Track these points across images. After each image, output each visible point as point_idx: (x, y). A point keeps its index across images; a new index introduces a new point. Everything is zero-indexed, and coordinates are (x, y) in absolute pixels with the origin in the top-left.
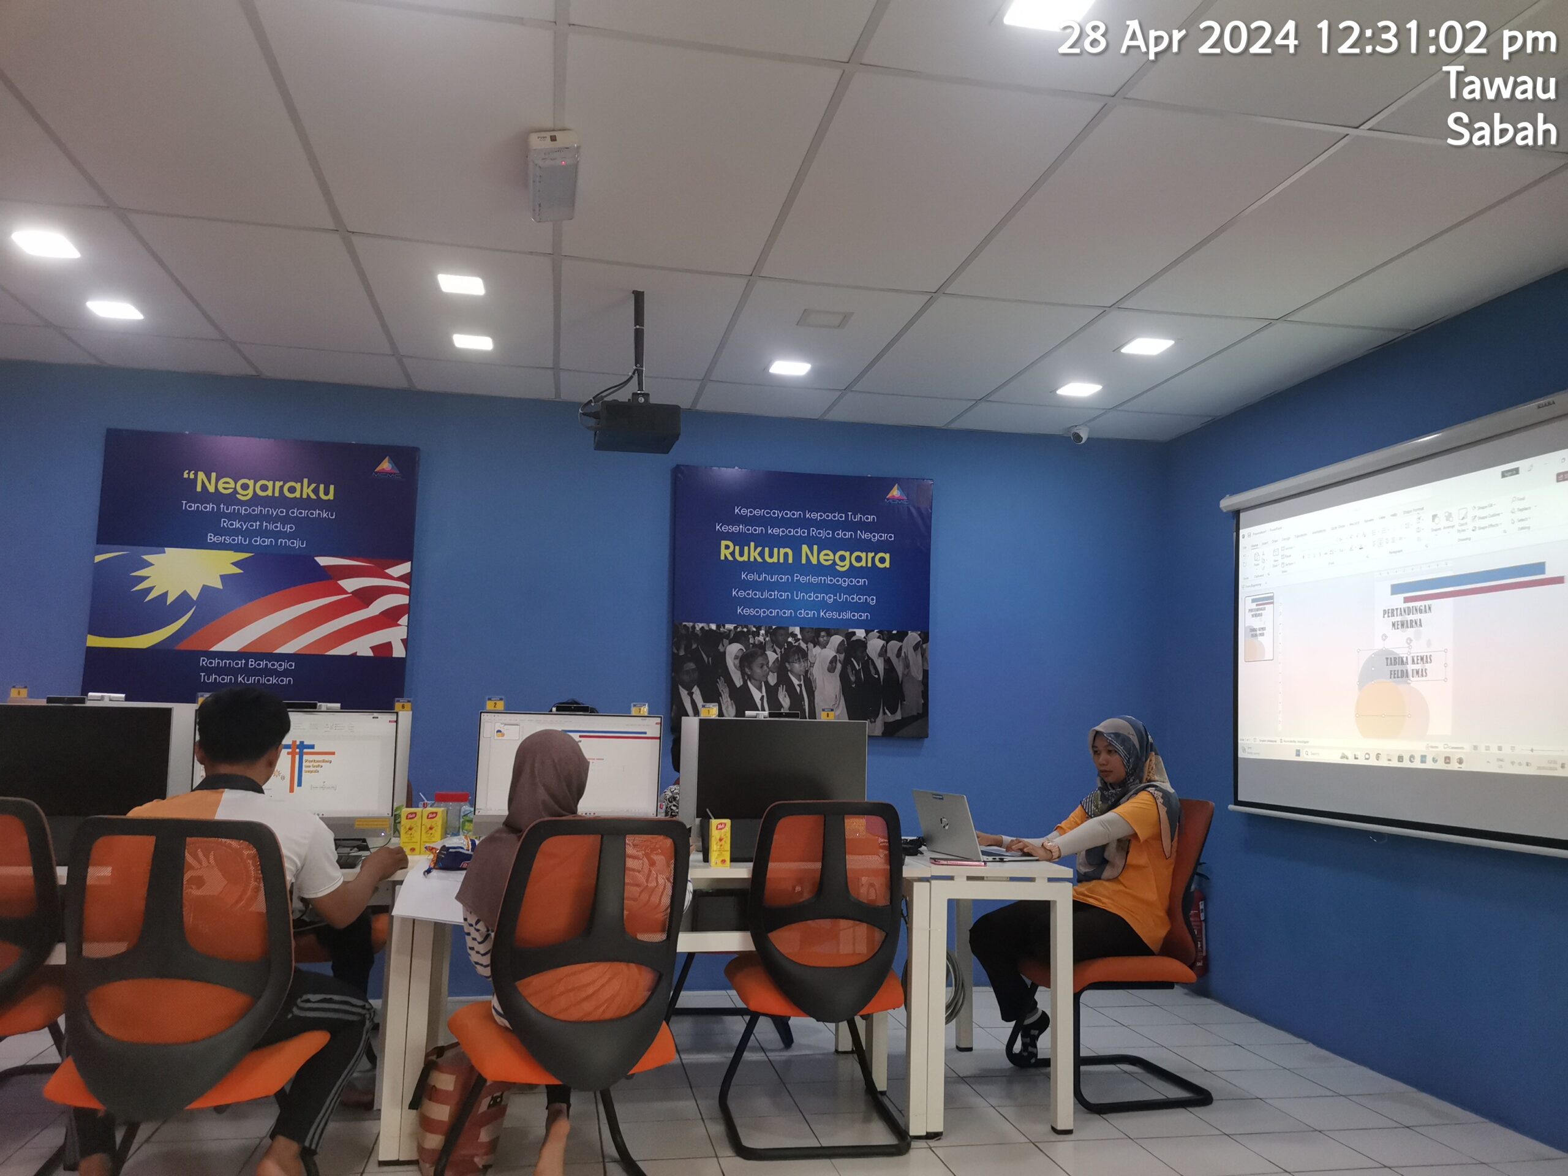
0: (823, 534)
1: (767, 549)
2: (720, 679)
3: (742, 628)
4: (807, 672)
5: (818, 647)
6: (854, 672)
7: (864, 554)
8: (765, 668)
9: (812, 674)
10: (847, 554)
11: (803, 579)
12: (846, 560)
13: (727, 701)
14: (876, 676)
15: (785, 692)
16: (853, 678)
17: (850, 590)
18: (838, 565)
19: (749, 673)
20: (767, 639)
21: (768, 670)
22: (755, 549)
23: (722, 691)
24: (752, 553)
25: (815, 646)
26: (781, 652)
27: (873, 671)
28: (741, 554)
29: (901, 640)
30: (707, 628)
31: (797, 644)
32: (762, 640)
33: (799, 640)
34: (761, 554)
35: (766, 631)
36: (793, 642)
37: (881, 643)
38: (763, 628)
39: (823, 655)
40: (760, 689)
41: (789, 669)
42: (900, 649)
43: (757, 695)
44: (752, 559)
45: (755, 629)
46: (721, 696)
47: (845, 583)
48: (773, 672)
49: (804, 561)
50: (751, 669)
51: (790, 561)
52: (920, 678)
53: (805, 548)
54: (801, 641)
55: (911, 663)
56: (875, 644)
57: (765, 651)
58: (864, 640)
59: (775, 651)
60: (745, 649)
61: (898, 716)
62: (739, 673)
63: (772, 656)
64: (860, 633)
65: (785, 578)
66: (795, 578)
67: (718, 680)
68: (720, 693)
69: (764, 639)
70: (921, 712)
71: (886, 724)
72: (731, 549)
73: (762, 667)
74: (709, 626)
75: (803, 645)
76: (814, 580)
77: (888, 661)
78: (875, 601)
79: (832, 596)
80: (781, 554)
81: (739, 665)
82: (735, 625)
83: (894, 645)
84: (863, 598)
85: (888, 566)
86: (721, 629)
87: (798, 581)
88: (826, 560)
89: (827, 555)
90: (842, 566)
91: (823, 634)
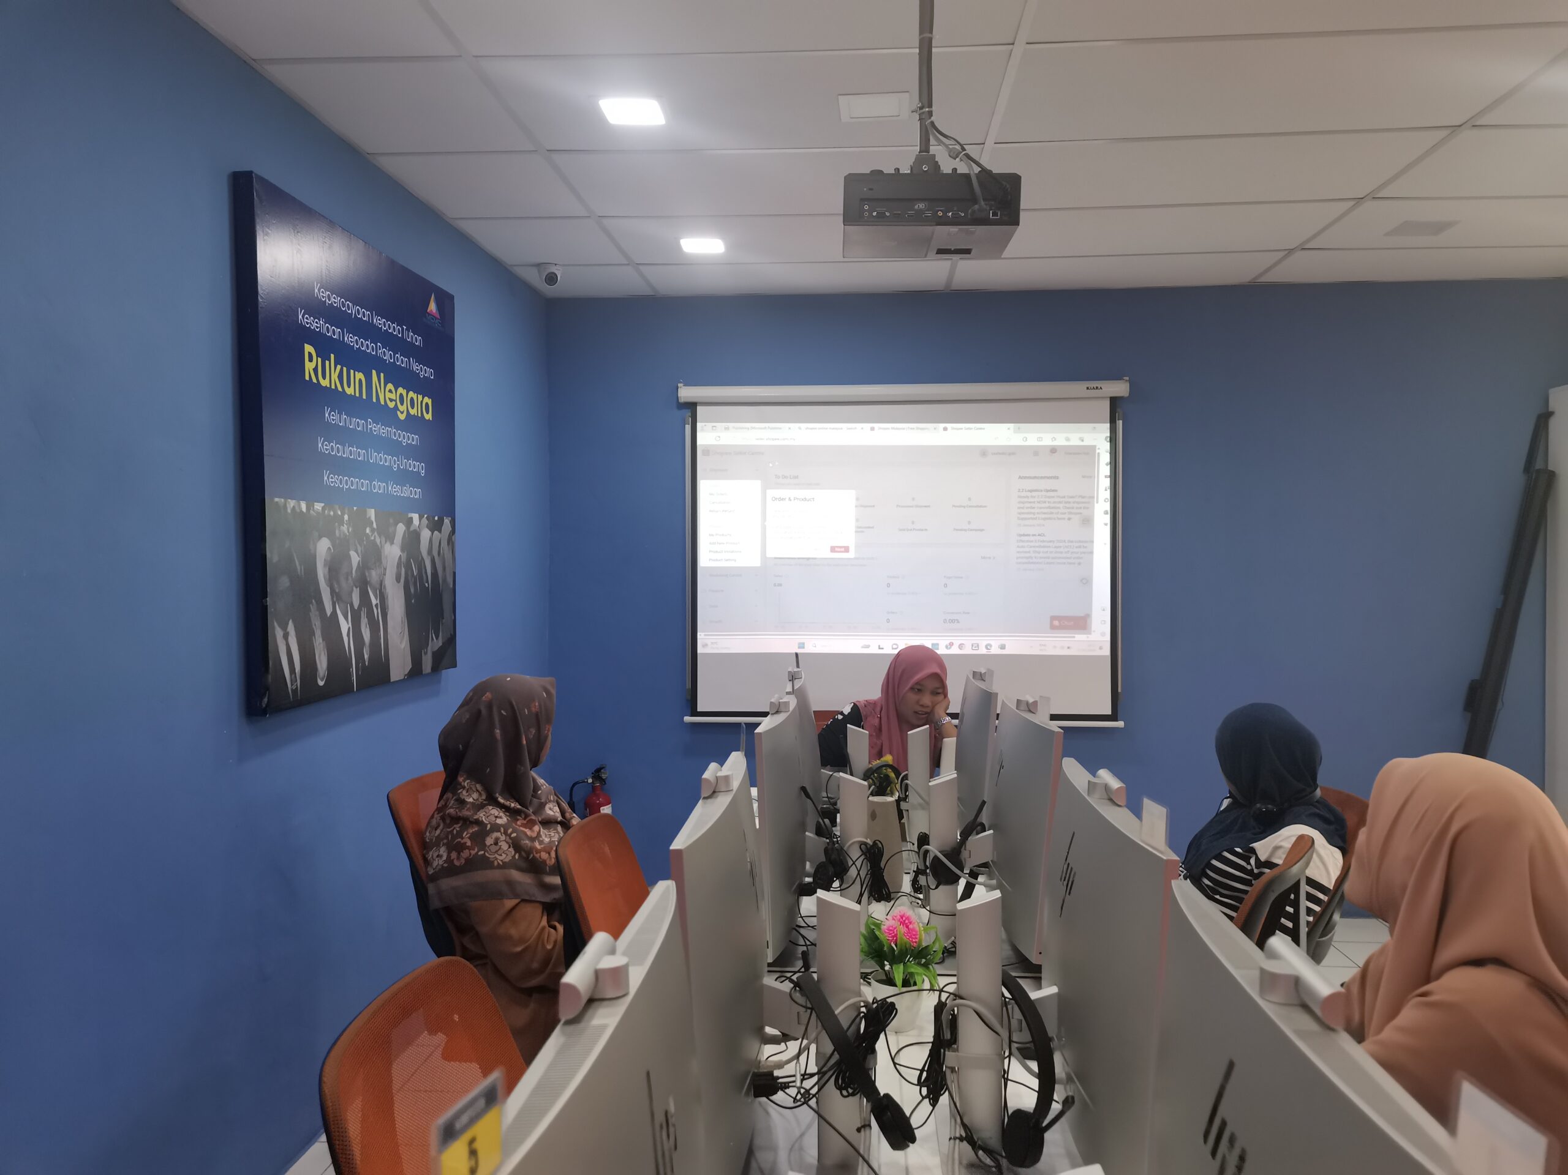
0: (387, 355)
1: (345, 369)
2: (312, 602)
3: (329, 511)
4: (381, 583)
5: (388, 544)
6: (413, 580)
7: (416, 394)
8: (350, 577)
9: (385, 586)
10: (404, 392)
11: (375, 429)
12: (404, 403)
13: (320, 644)
14: (427, 584)
15: (366, 620)
16: (412, 590)
17: (408, 452)
18: (399, 410)
19: (337, 591)
20: (350, 530)
21: (352, 584)
22: (335, 365)
23: (315, 625)
24: (333, 375)
25: (386, 543)
26: (361, 551)
27: (425, 578)
28: (324, 374)
29: (440, 531)
30: (298, 511)
31: (373, 538)
32: (346, 532)
33: (374, 529)
34: (341, 378)
35: (349, 518)
36: (370, 534)
37: (430, 533)
38: (346, 511)
39: (393, 552)
40: (346, 618)
41: (368, 580)
42: (440, 544)
43: (345, 626)
44: (333, 387)
45: (339, 513)
46: (314, 634)
47: (405, 439)
48: (357, 587)
49: (374, 400)
50: (338, 583)
51: (364, 397)
52: (452, 584)
53: (374, 376)
54: (376, 533)
55: (446, 563)
56: (425, 537)
57: (349, 550)
58: (418, 529)
59: (356, 551)
60: (333, 547)
61: (440, 644)
62: (329, 589)
63: (355, 559)
65: (361, 425)
66: (369, 426)
67: (311, 606)
68: (313, 629)
69: (348, 532)
70: (452, 633)
71: (434, 654)
72: (313, 365)
73: (347, 579)
74: (299, 505)
75: (378, 541)
76: (383, 431)
77: (433, 564)
78: (423, 472)
79: (396, 459)
80: (354, 384)
81: (327, 577)
82: (323, 505)
83: (436, 537)
84: (416, 466)
85: (431, 419)
86: (312, 512)
87: (371, 429)
88: (391, 400)
89: (390, 391)
90: (402, 413)
91: (391, 521)
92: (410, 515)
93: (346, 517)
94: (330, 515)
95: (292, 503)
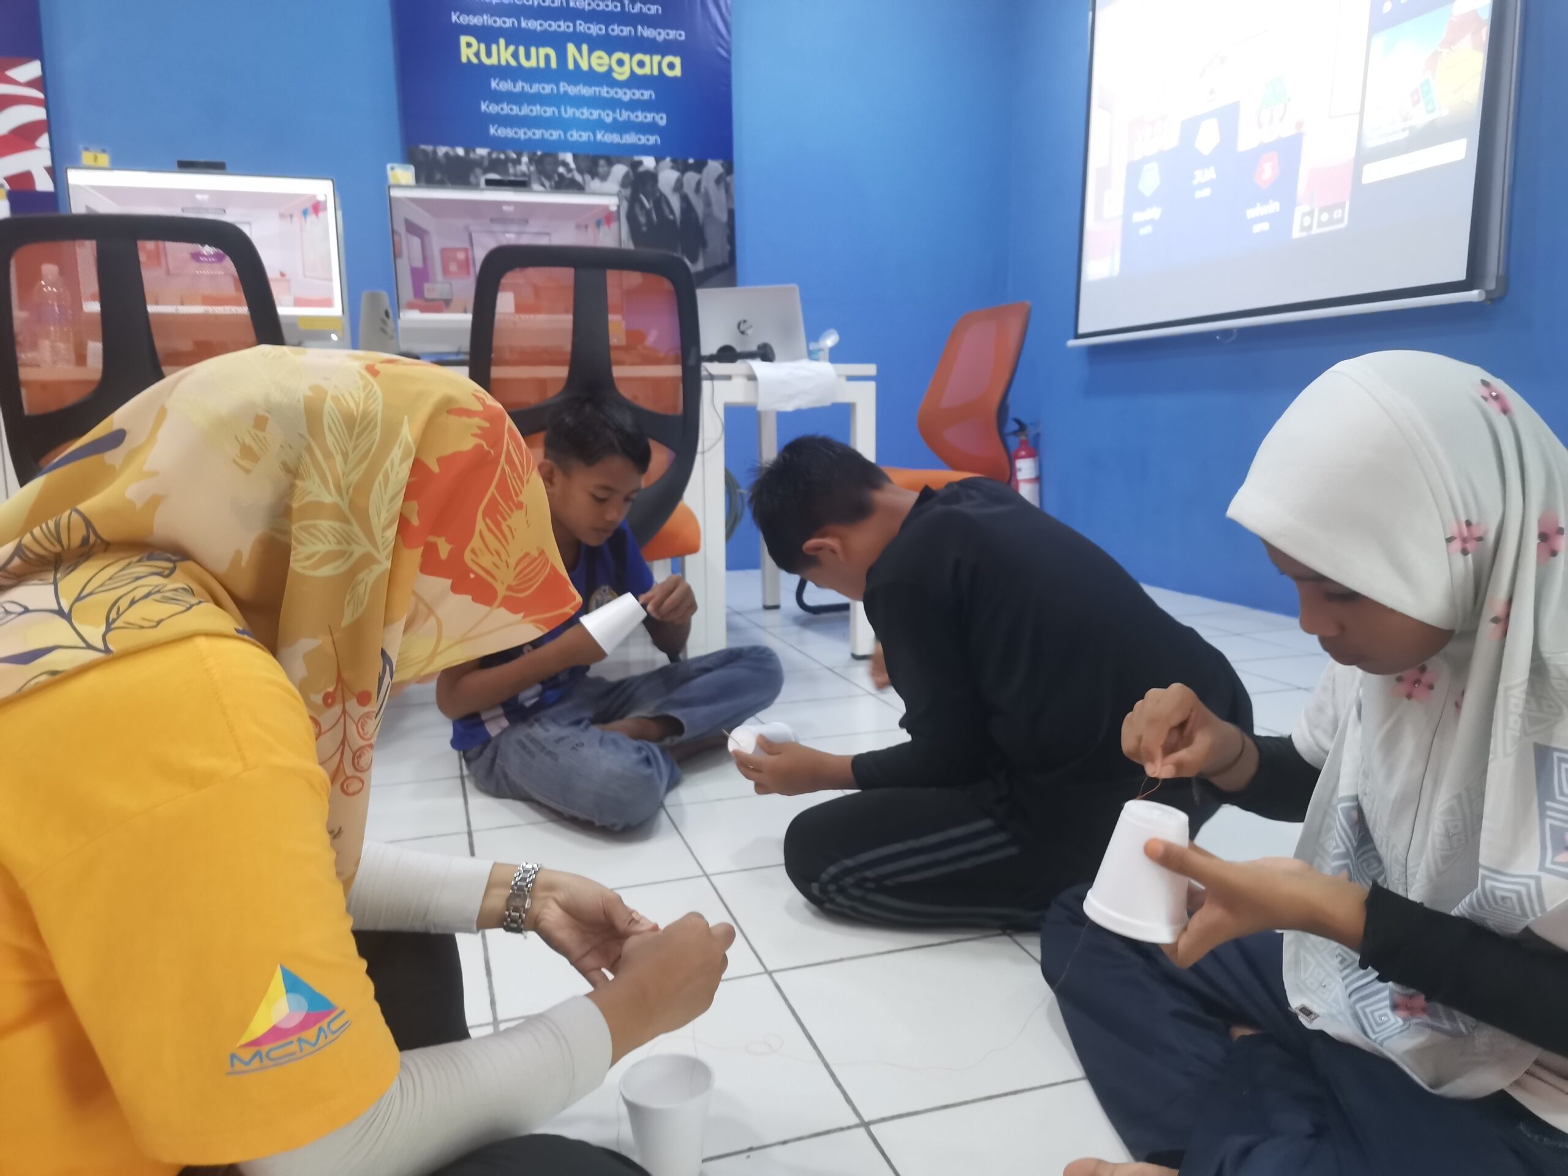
0: (595, 29)
1: (522, 50)
3: (499, 155)
7: (648, 57)
10: (626, 57)
11: (573, 90)
12: (625, 64)
14: (671, 217)
16: (642, 219)
17: (633, 105)
18: (615, 71)
22: (507, 46)
24: (503, 54)
25: (593, 179)
26: (551, 185)
27: (667, 211)
28: (489, 54)
29: (700, 172)
30: (451, 153)
31: (570, 176)
32: (526, 170)
34: (515, 55)
35: (529, 159)
36: (564, 173)
37: (675, 174)
38: (525, 155)
42: (699, 183)
44: (503, 63)
45: (514, 156)
47: (627, 95)
49: (571, 66)
51: (554, 65)
52: (724, 218)
53: (571, 48)
54: (575, 172)
55: (713, 200)
56: (668, 177)
58: (654, 170)
59: (543, 184)
64: (649, 162)
65: (548, 88)
66: (562, 89)
69: (528, 169)
72: (474, 49)
75: (578, 178)
76: (586, 91)
77: (685, 199)
78: (665, 120)
79: (611, 113)
80: (540, 57)
82: (489, 150)
83: (691, 177)
84: (650, 117)
85: (679, 75)
86: (472, 155)
87: (566, 92)
88: (600, 65)
89: (600, 58)
90: (621, 74)
91: (602, 162)
92: (637, 158)
93: (525, 159)
94: (498, 160)
95: (442, 150)
